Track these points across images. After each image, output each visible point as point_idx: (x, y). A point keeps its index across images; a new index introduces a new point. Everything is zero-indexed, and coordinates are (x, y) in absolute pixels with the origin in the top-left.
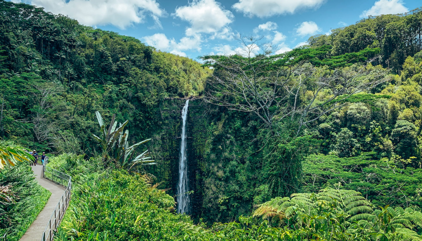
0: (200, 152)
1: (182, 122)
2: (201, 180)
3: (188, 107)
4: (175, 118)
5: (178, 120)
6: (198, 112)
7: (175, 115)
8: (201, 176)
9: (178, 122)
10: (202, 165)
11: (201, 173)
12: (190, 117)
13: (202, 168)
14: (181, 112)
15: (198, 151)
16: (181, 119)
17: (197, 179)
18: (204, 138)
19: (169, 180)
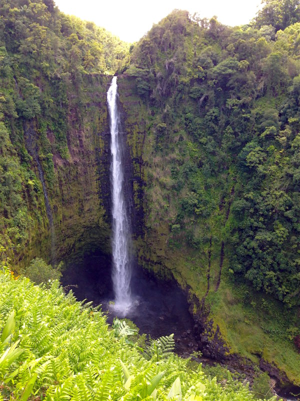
0: (137, 153)
2: (141, 192)
3: (118, 88)
4: (99, 104)
5: (105, 107)
6: (131, 95)
7: (99, 100)
8: (140, 186)
9: (104, 111)
10: (142, 170)
11: (141, 183)
12: (120, 103)
13: (142, 175)
15: (134, 152)
17: (136, 190)
18: (142, 133)
19: (98, 193)
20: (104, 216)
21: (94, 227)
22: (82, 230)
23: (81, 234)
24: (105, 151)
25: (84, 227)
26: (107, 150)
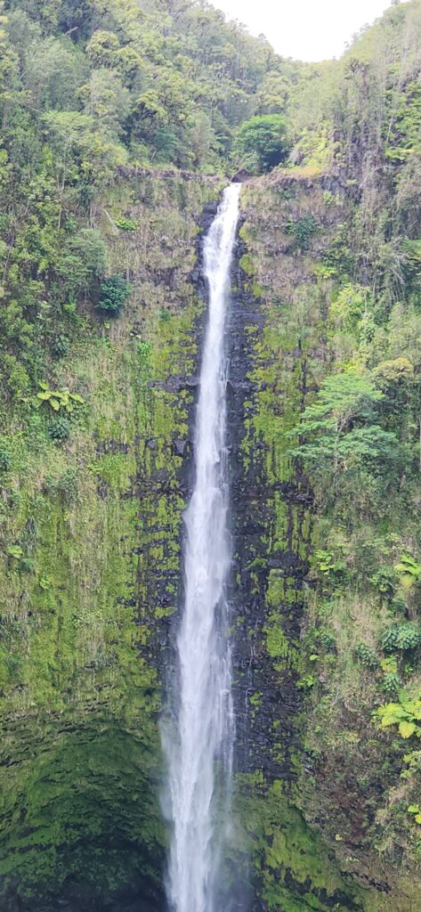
1: (207, 299)
2: (299, 609)
3: (241, 221)
4: (165, 277)
5: (188, 289)
6: (287, 252)
7: (167, 262)
8: (297, 587)
10: (305, 529)
11: (299, 571)
12: (247, 278)
13: (304, 545)
14: (199, 250)
16: (200, 283)
17: (276, 602)
20: (149, 692)
21: (105, 733)
22: (60, 740)
23: (51, 756)
24: (174, 450)
25: (69, 729)
26: (181, 446)
